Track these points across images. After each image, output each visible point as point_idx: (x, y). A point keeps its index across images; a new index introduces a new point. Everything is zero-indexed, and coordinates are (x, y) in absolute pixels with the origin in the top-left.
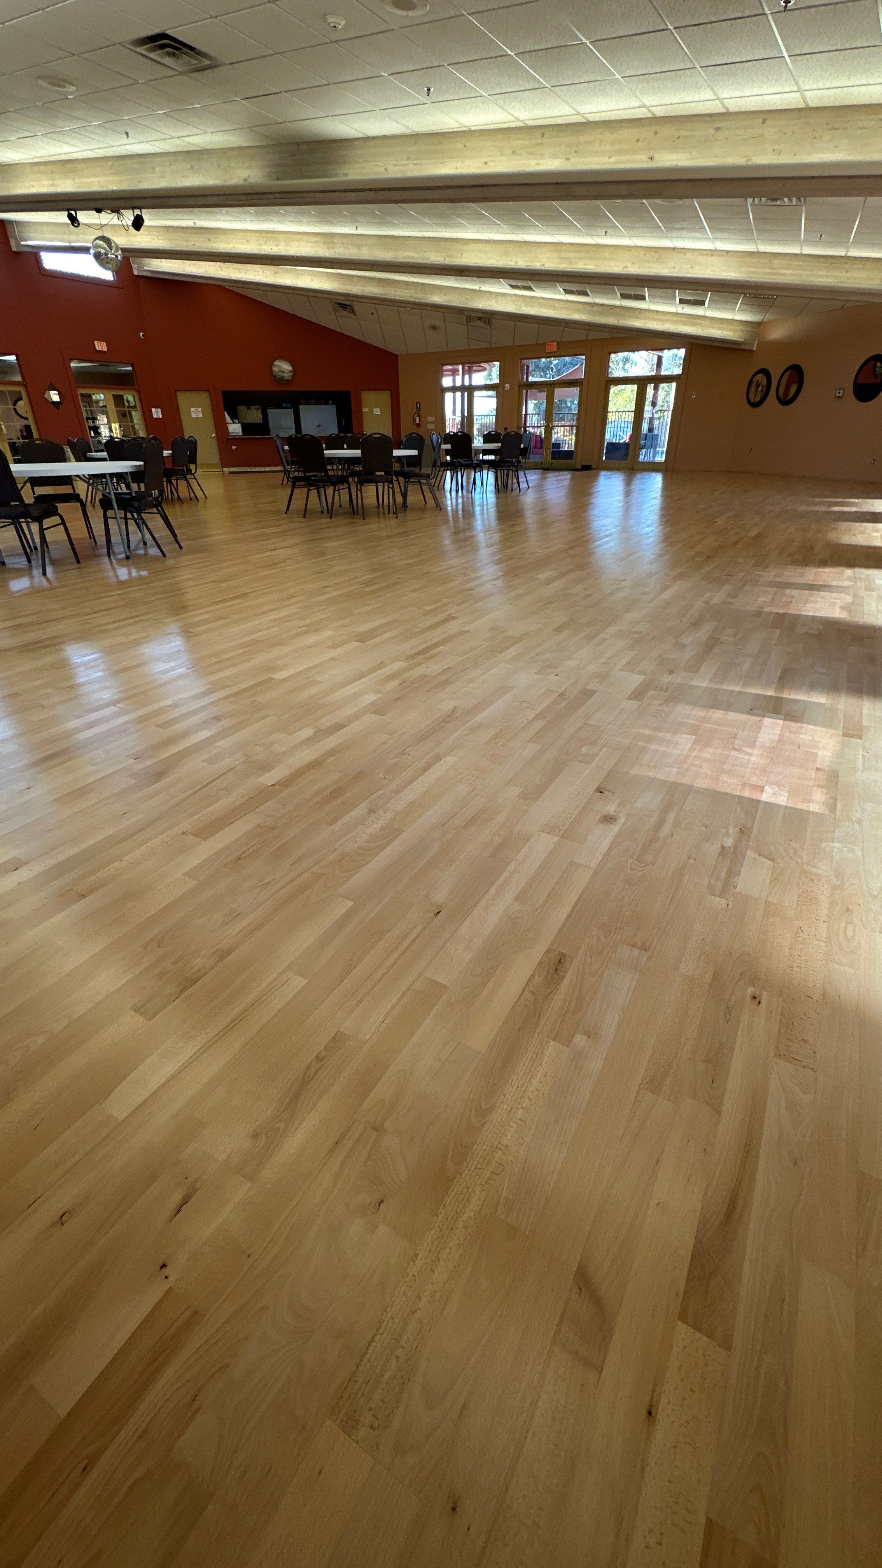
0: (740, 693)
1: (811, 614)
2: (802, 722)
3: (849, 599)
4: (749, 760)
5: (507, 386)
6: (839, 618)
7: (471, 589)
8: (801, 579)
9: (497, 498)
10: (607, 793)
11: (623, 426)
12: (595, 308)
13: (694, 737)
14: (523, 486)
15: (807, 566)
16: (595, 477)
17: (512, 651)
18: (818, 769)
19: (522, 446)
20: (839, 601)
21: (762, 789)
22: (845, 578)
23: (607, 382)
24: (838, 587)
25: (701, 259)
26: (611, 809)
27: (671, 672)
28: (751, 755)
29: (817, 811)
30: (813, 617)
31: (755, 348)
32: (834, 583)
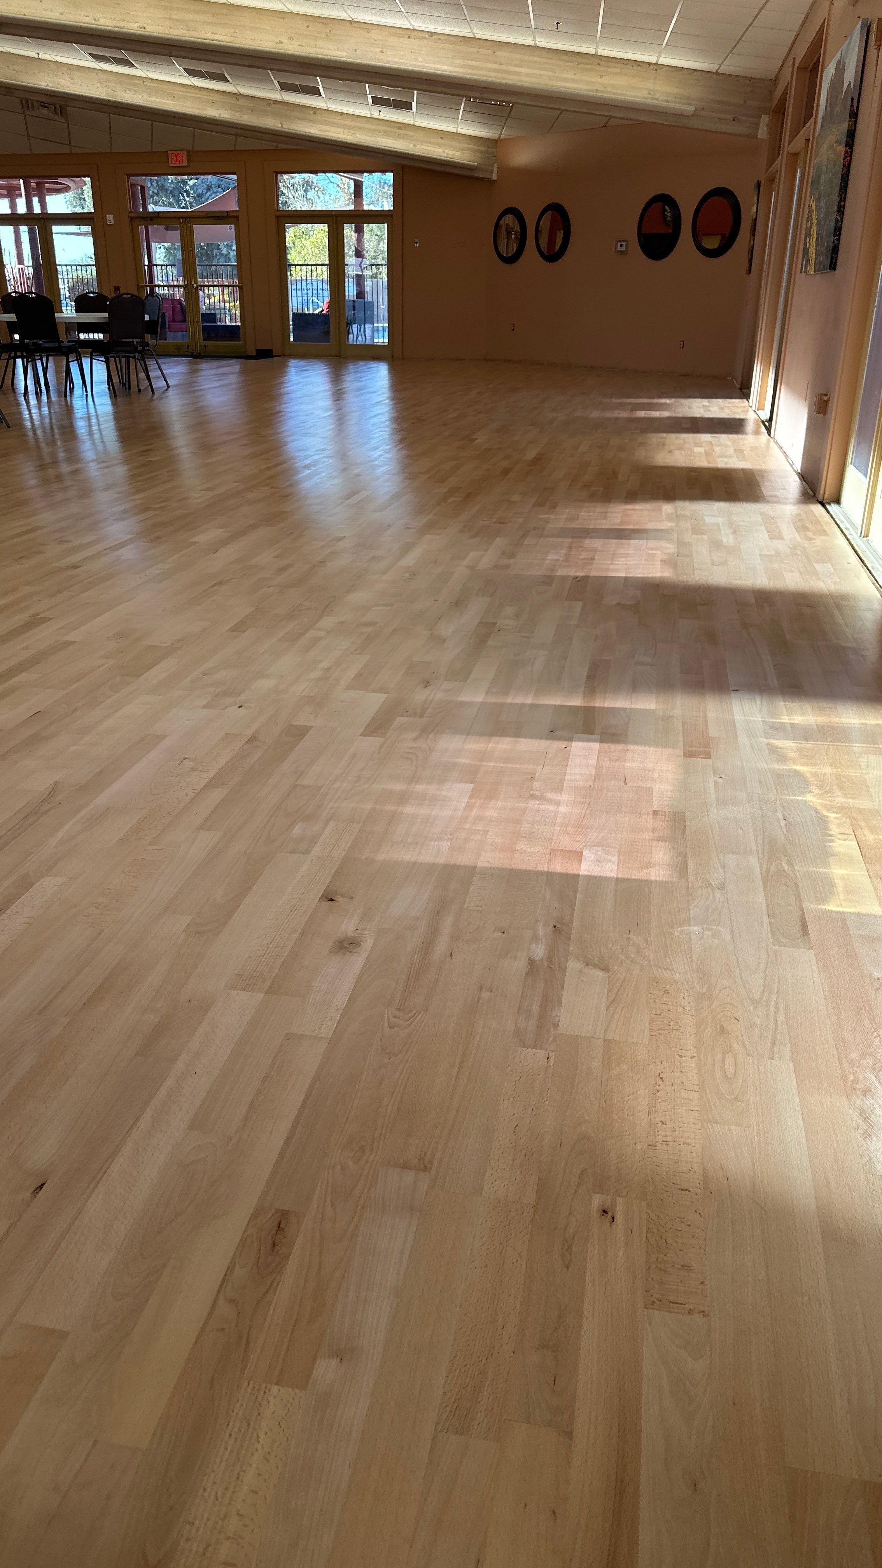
0: (532, 706)
1: (623, 575)
2: (625, 742)
3: (670, 548)
4: (556, 812)
5: (110, 217)
6: (661, 577)
7: (75, 567)
8: (604, 521)
9: (114, 404)
10: (340, 899)
11: (315, 287)
12: (242, 102)
13: (471, 786)
14: (159, 384)
15: (610, 502)
16: (282, 369)
17: (158, 673)
18: (655, 813)
19: (147, 318)
20: (658, 552)
21: (578, 856)
22: (664, 517)
23: (278, 217)
24: (656, 530)
25: (394, 41)
26: (348, 927)
27: (427, 684)
28: (558, 803)
29: (661, 879)
30: (626, 578)
31: (495, 177)
32: (649, 526)
